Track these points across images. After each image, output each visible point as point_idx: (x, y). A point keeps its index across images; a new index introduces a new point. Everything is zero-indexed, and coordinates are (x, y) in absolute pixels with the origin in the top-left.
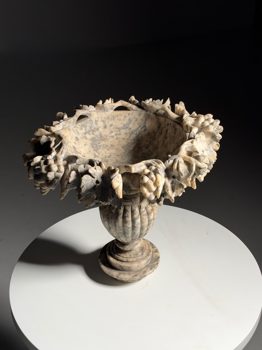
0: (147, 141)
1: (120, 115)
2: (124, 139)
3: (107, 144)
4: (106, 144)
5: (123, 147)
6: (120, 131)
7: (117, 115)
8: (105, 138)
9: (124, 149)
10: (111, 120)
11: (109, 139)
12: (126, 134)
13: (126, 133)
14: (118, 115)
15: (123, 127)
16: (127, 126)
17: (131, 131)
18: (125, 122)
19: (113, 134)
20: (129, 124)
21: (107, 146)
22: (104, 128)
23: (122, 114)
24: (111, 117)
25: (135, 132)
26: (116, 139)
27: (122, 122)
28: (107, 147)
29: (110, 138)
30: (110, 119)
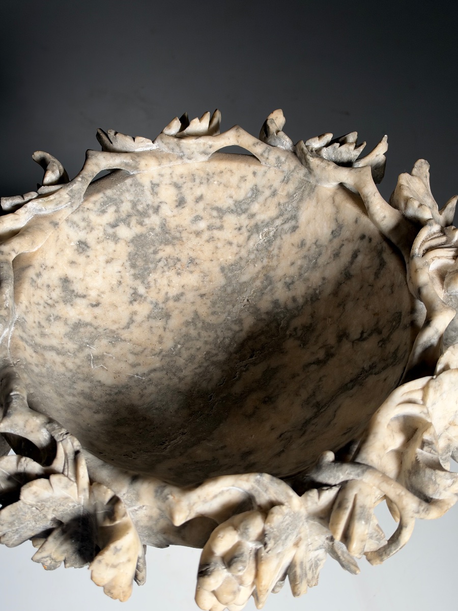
0: (292, 264)
1: (229, 173)
2: (230, 243)
3: (179, 256)
4: (176, 256)
5: (223, 269)
6: (221, 218)
7: (219, 170)
8: (178, 235)
9: (226, 276)
10: (201, 183)
11: (188, 239)
12: (240, 229)
13: (238, 226)
14: (221, 172)
15: (233, 207)
16: (244, 207)
17: (253, 222)
18: (241, 195)
19: (202, 225)
20: (252, 201)
21: (179, 260)
22: (177, 206)
23: (234, 171)
24: (202, 174)
25: (266, 230)
26: (208, 241)
27: (232, 191)
28: (178, 266)
29: (191, 236)
30: (198, 181)
